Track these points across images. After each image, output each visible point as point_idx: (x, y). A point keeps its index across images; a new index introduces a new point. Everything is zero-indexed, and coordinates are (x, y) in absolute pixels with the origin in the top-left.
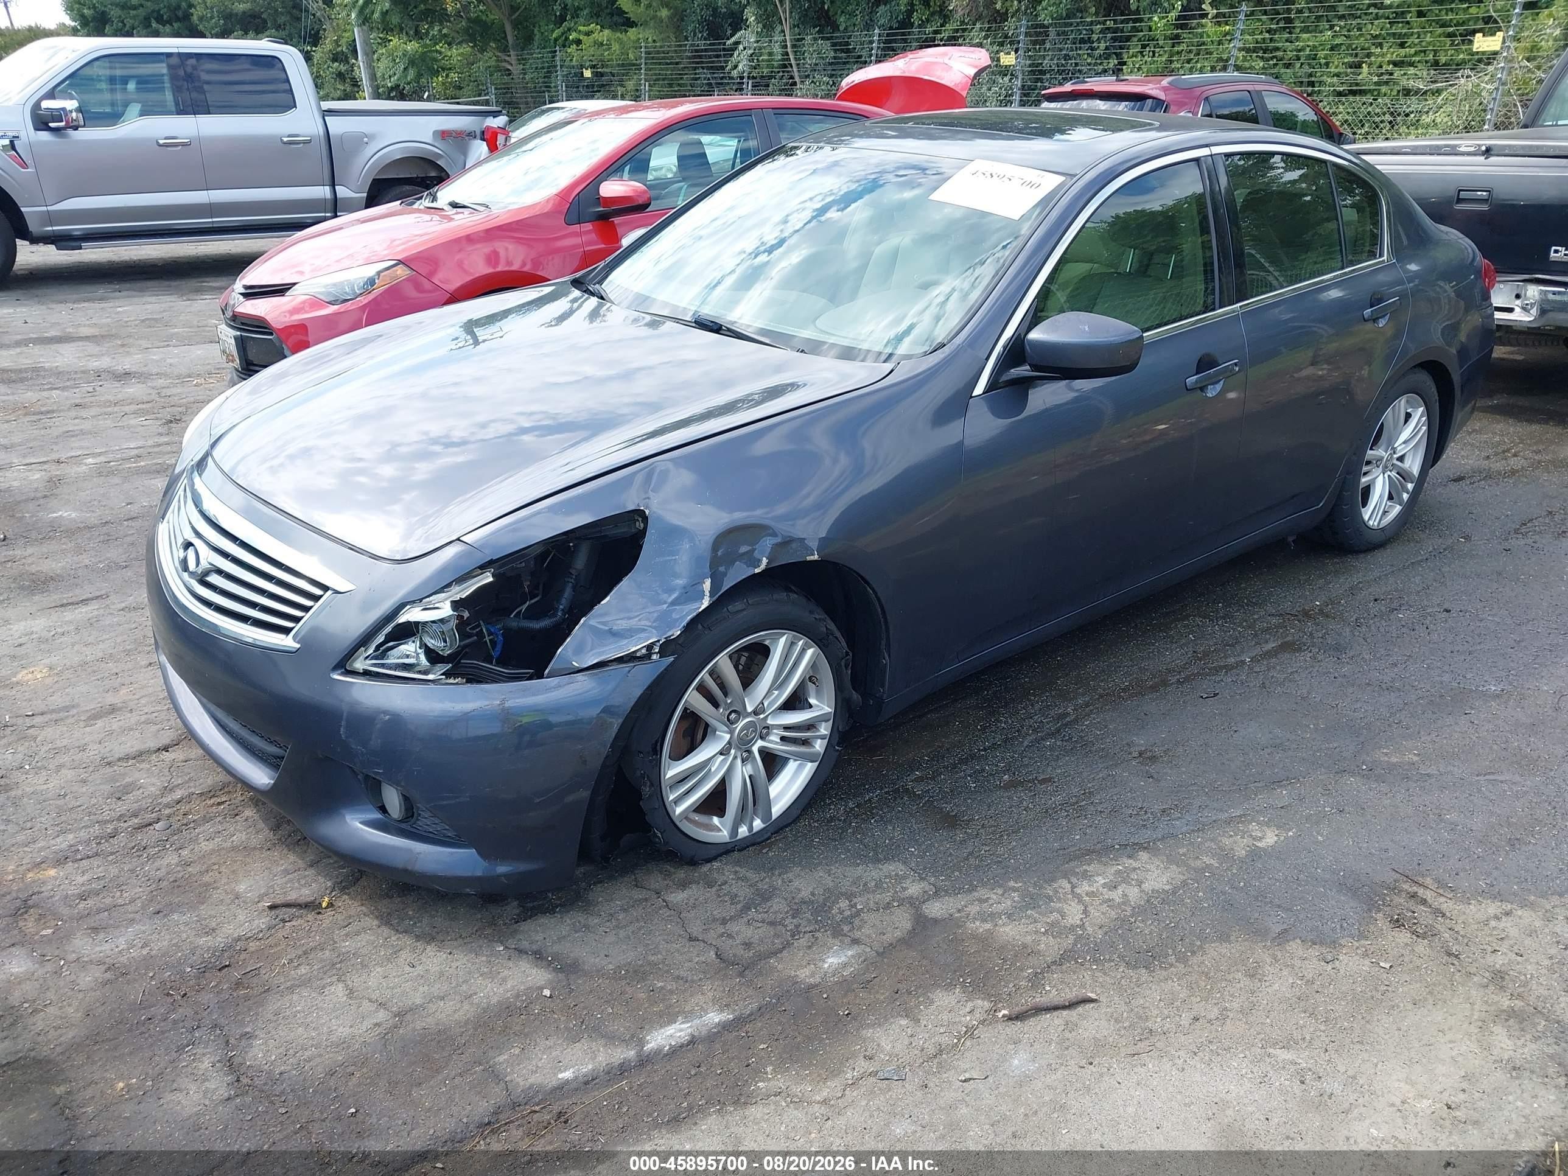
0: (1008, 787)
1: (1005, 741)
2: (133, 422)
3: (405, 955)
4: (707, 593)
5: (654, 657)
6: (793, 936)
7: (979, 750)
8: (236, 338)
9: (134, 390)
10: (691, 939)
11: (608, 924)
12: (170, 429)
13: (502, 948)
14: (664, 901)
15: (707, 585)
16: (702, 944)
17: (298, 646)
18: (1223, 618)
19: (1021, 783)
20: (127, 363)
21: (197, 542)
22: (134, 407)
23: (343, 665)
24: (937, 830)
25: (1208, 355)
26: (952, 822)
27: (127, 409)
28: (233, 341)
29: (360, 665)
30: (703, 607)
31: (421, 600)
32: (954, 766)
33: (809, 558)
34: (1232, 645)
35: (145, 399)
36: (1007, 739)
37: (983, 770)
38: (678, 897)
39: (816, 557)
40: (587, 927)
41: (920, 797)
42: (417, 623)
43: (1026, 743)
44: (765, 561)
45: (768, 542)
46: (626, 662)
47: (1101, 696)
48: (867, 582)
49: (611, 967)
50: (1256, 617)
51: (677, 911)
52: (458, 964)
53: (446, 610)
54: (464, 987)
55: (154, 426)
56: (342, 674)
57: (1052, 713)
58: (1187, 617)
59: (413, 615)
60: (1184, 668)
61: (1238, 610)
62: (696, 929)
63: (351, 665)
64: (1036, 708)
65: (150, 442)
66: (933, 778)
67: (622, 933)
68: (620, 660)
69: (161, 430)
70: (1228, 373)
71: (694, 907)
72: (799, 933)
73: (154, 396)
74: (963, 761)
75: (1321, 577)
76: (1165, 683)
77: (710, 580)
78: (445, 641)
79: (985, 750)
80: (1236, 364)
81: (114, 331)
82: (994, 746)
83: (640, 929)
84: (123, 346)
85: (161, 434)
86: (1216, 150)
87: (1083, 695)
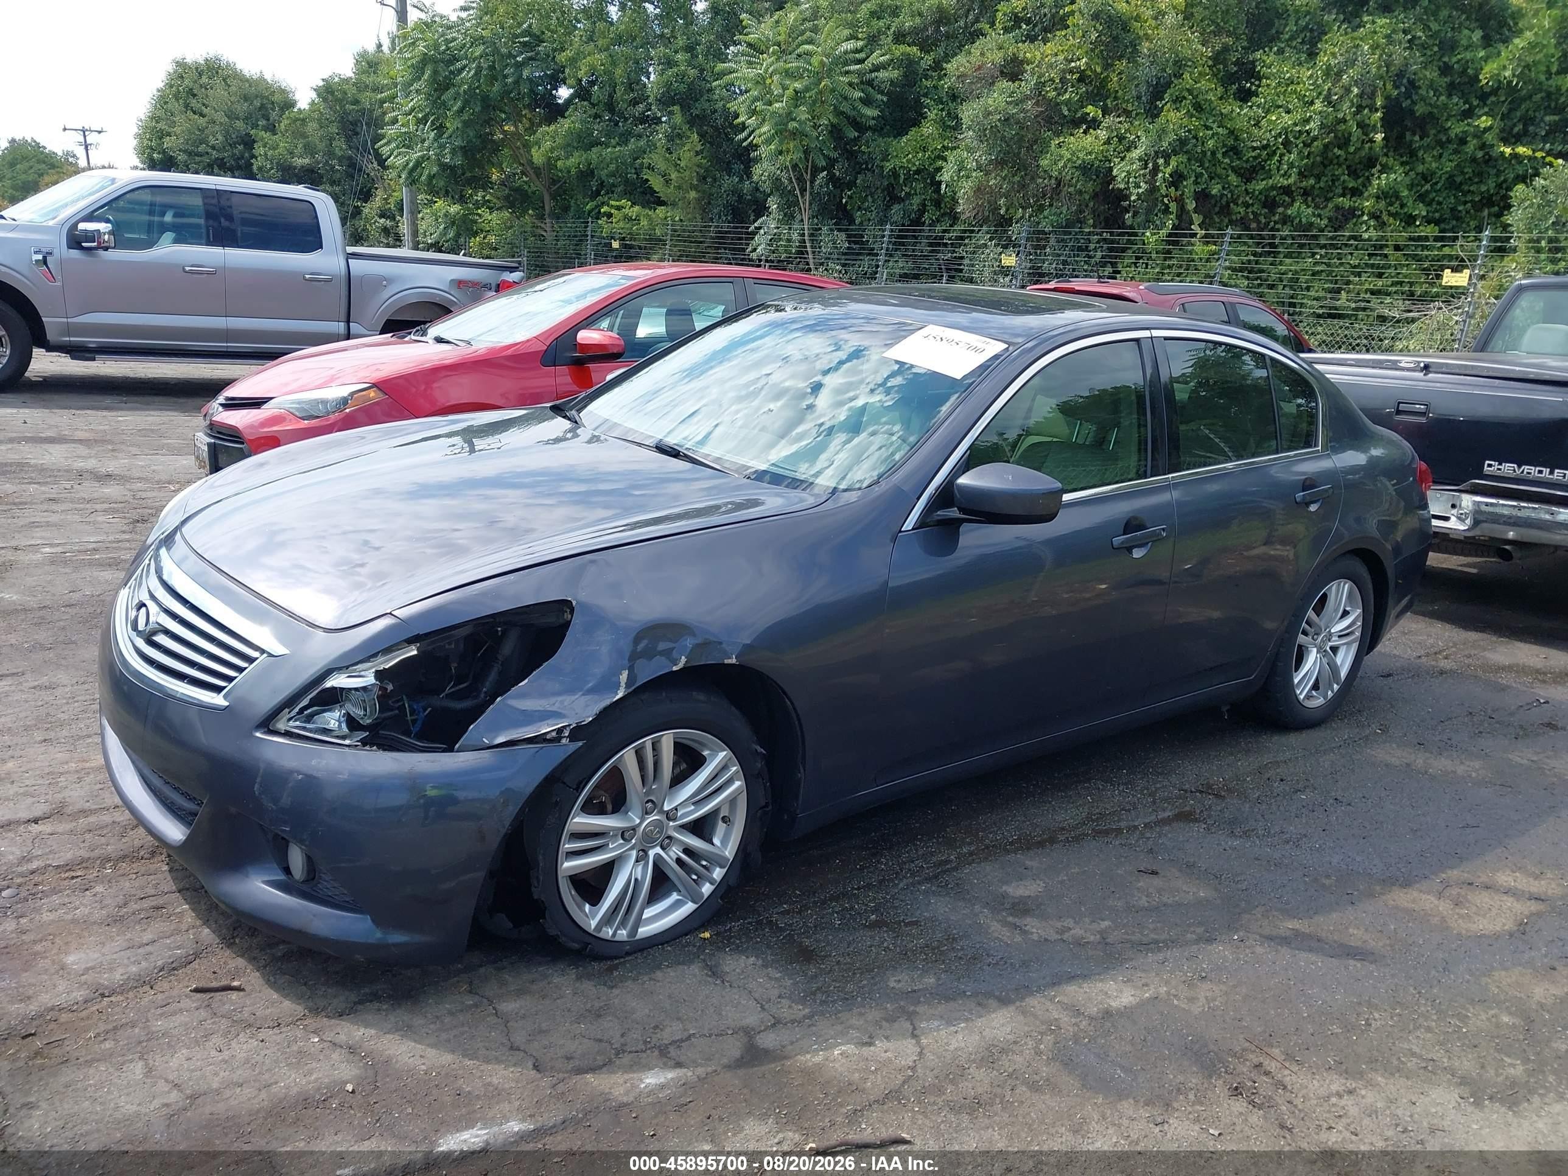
0: (874, 925)
1: (881, 882)
2: (100, 519)
3: (217, 1040)
4: (623, 684)
5: (564, 741)
6: (617, 1054)
7: (853, 888)
8: (209, 445)
9: (111, 490)
10: (512, 1048)
11: (432, 1026)
12: (135, 527)
13: (316, 1040)
14: (494, 1008)
15: (624, 677)
16: (522, 1054)
17: (227, 704)
18: (1126, 784)
19: (886, 925)
20: (111, 466)
21: (151, 605)
22: (106, 506)
23: (267, 724)
24: (791, 963)
25: (1135, 518)
26: (807, 956)
27: (98, 507)
28: (206, 448)
29: (281, 726)
30: (618, 697)
31: (347, 667)
32: (824, 902)
33: (726, 661)
34: (1129, 810)
35: (119, 499)
36: (884, 880)
37: (852, 908)
38: (508, 1006)
39: (734, 661)
40: (409, 1027)
41: (782, 930)
42: (342, 689)
43: (901, 885)
44: (683, 659)
45: (689, 642)
46: (537, 743)
47: (987, 847)
48: (785, 693)
49: (423, 1067)
50: (1158, 786)
51: (505, 1020)
52: (267, 1052)
53: (369, 679)
54: (266, 1076)
55: (119, 523)
56: (265, 733)
57: (934, 859)
58: (1089, 780)
59: (339, 681)
60: (1076, 827)
61: (1142, 779)
62: (519, 1038)
63: (274, 725)
64: (920, 853)
65: (111, 538)
66: (799, 913)
67: (444, 1036)
68: (530, 741)
69: (125, 528)
70: (1156, 539)
71: (524, 1017)
72: (624, 1052)
73: (129, 498)
74: (833, 898)
75: (1232, 754)
76: (1052, 840)
77: (627, 672)
78: (365, 710)
79: (858, 889)
80: (1163, 529)
81: (108, 437)
82: (869, 886)
83: (463, 1034)
84: (113, 450)
85: (124, 532)
86: (1156, 333)
87: (970, 844)
